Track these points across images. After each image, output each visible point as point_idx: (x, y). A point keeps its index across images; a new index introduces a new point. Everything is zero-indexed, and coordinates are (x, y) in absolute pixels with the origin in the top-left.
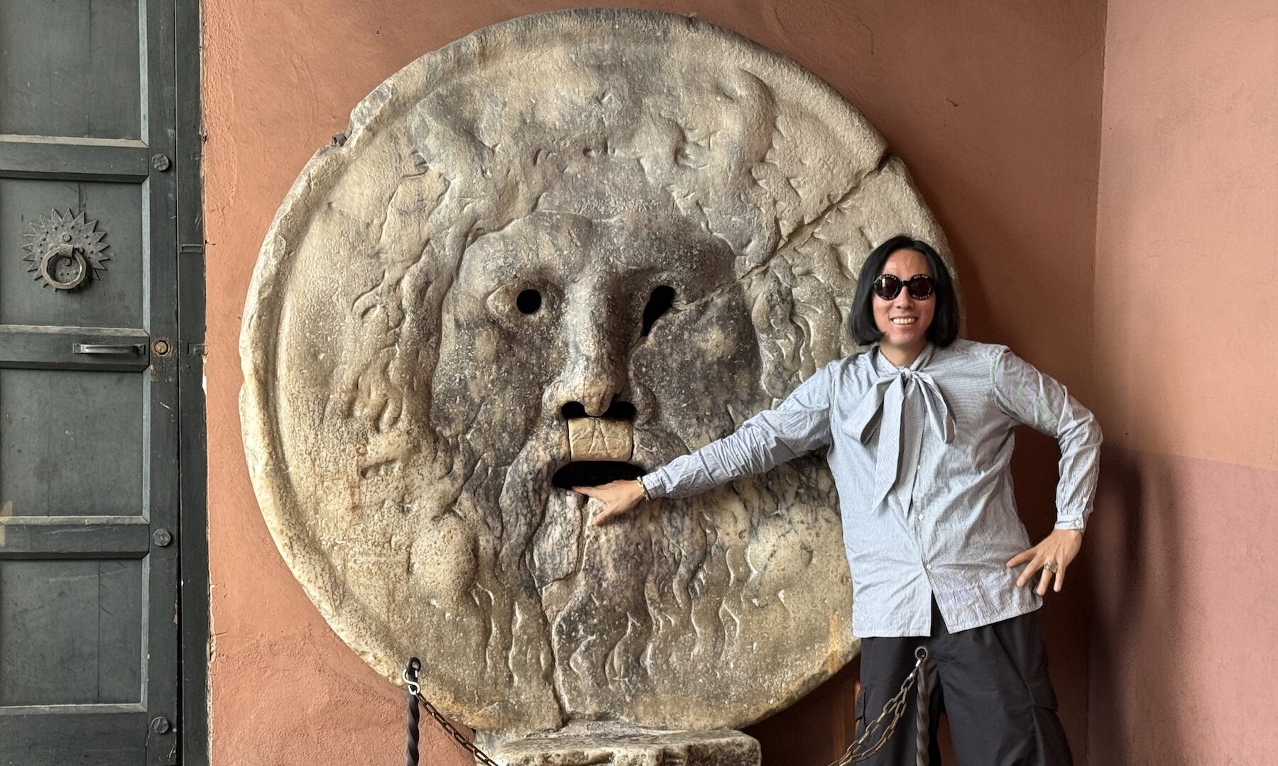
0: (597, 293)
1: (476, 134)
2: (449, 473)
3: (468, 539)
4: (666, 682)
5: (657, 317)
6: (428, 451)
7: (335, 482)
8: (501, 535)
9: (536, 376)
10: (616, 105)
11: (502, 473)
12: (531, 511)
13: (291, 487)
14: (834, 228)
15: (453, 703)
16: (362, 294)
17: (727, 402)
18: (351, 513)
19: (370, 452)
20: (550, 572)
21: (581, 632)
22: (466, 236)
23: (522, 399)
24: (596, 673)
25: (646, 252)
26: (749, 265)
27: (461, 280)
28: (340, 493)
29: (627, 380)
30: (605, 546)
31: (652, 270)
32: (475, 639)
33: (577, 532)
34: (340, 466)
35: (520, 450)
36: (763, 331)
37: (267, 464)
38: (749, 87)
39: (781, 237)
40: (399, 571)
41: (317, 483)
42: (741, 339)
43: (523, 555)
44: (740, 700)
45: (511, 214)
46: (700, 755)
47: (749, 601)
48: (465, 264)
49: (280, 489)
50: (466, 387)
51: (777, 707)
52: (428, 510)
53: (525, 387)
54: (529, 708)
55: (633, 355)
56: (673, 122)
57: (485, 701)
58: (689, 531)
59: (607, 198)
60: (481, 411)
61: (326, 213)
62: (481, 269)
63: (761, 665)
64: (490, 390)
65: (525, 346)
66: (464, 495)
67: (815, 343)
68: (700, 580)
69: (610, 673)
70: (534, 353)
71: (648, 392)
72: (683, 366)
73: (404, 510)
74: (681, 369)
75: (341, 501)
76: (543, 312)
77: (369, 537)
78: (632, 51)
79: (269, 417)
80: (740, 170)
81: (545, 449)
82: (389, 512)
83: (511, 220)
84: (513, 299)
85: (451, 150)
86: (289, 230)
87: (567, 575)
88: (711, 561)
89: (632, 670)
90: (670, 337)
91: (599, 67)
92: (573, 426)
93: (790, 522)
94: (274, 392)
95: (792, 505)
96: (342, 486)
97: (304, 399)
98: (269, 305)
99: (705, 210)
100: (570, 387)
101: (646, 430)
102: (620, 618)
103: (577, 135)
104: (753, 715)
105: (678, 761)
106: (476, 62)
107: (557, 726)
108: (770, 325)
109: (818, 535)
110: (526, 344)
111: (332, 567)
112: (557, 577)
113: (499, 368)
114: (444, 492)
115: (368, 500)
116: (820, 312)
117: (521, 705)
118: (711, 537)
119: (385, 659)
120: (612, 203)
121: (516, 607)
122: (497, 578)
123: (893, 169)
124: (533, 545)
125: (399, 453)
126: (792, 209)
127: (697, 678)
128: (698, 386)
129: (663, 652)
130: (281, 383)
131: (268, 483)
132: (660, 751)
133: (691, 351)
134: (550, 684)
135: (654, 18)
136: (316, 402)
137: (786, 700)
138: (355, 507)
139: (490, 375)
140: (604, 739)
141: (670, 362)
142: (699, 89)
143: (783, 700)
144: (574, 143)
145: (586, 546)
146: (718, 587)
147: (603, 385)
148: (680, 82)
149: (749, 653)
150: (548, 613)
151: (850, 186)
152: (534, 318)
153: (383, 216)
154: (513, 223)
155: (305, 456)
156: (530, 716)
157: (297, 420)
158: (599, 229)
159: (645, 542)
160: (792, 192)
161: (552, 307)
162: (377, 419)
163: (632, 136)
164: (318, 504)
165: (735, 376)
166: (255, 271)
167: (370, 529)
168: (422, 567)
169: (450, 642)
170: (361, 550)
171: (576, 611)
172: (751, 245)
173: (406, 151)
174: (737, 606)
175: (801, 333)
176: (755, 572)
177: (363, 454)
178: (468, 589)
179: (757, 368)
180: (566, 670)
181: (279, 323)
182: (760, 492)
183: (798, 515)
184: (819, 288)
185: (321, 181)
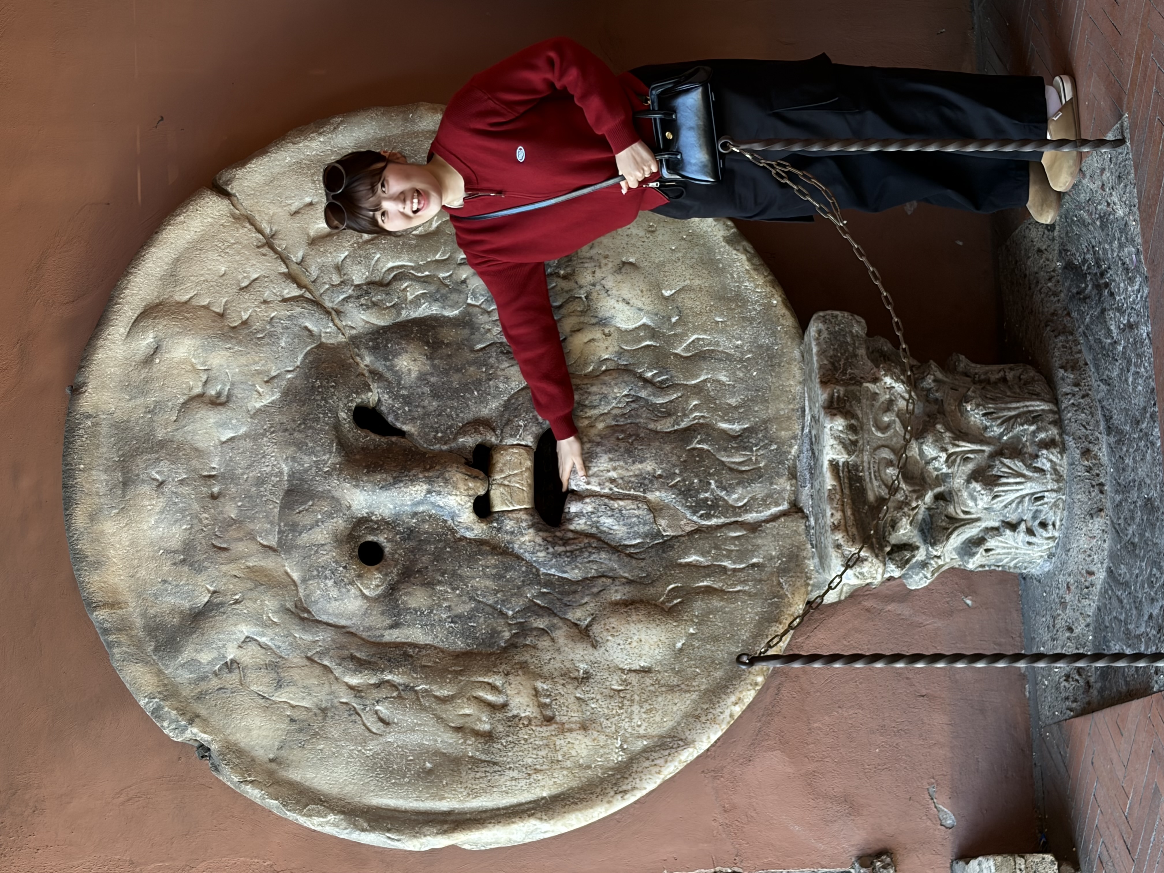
0: (361, 483)
1: (197, 610)
2: (547, 632)
3: (614, 612)
4: (756, 409)
5: (386, 422)
6: (525, 653)
7: (558, 748)
8: (610, 577)
9: (447, 544)
10: (165, 466)
11: (547, 578)
12: (585, 548)
13: (563, 793)
14: (291, 242)
15: (780, 623)
16: (364, 725)
17: (473, 351)
18: (590, 732)
19: (527, 714)
20: (647, 528)
21: (707, 495)
22: (303, 619)
23: (471, 559)
24: (748, 479)
25: (318, 434)
26: (331, 328)
27: (348, 623)
28: (569, 743)
29: (450, 451)
30: (620, 471)
31: (337, 427)
32: (716, 603)
33: (606, 500)
34: (541, 743)
35: (523, 560)
36: (399, 314)
37: (541, 819)
38: (145, 330)
39: (301, 296)
40: (648, 681)
41: (559, 767)
42: (407, 336)
43: (630, 555)
44: (774, 334)
45: (279, 573)
46: (830, 372)
47: (674, 326)
48: (332, 620)
49: (566, 804)
50: (459, 616)
51: (780, 296)
52: (586, 652)
53: (460, 556)
54: (784, 547)
55: (425, 446)
56: (181, 407)
57: (779, 591)
58: (604, 387)
59: (262, 474)
60: (485, 600)
61: (280, 764)
62: (337, 603)
63: (740, 313)
64: (461, 591)
65: (417, 556)
66: (570, 616)
67: (410, 261)
68: (654, 375)
69: (748, 466)
70: (424, 547)
71: (463, 430)
72: (435, 395)
73: (587, 677)
74: (439, 397)
75: (577, 742)
76: (381, 539)
77: (615, 712)
78: (108, 451)
79: (492, 818)
80: (232, 338)
81: (522, 535)
82: (588, 692)
83: (287, 573)
84: (369, 569)
85: (213, 635)
86: (298, 802)
87: (650, 510)
88: (634, 364)
89: (745, 443)
90: (406, 408)
91: (126, 484)
92: (498, 507)
93: (594, 285)
94: (466, 813)
95: (576, 283)
96: (562, 742)
97: (474, 782)
98: (376, 821)
99: (273, 374)
100: (459, 510)
101: (502, 432)
102: (693, 455)
103: (196, 506)
104: (788, 321)
105: (836, 394)
106: (120, 612)
107: (803, 518)
108: (393, 306)
109: (606, 257)
110: (414, 555)
111: (645, 750)
112: (652, 520)
113: (440, 583)
114: (567, 637)
115: (576, 715)
116: (378, 255)
117: (782, 555)
118: (610, 365)
119: (738, 694)
120: (268, 469)
121: (683, 561)
122: (653, 581)
123: (229, 181)
124: (620, 545)
125: (528, 684)
126: (271, 285)
127: (752, 377)
128: (456, 380)
129: (727, 412)
130: (457, 806)
131: (560, 817)
132: (826, 413)
133: (419, 387)
134: (761, 526)
135: (73, 429)
136: (476, 769)
137: (773, 287)
138: (584, 727)
139: (447, 592)
140: (814, 469)
141: (432, 408)
142: (147, 381)
143: (774, 291)
144: (205, 509)
145: (621, 491)
146: (661, 358)
147: (457, 476)
148: (140, 401)
149: (726, 325)
150: (688, 529)
151: (247, 225)
152: (388, 548)
153: (282, 705)
154: (289, 570)
155: (532, 780)
156: (793, 545)
157: (495, 789)
158: (295, 482)
159: (615, 431)
160: (256, 285)
161: (376, 529)
162: (492, 707)
163: (197, 449)
165: (446, 341)
166: (342, 837)
167: (606, 711)
168: (644, 657)
169: (720, 627)
170: (627, 720)
171: (687, 500)
172: (310, 326)
173: (215, 683)
174: (680, 337)
175: (401, 275)
176: (645, 320)
177: (530, 721)
178: (666, 611)
179: (436, 321)
180: (746, 509)
181: (395, 812)
182: (565, 316)
183: (588, 276)
184: (352, 253)
185: (246, 771)
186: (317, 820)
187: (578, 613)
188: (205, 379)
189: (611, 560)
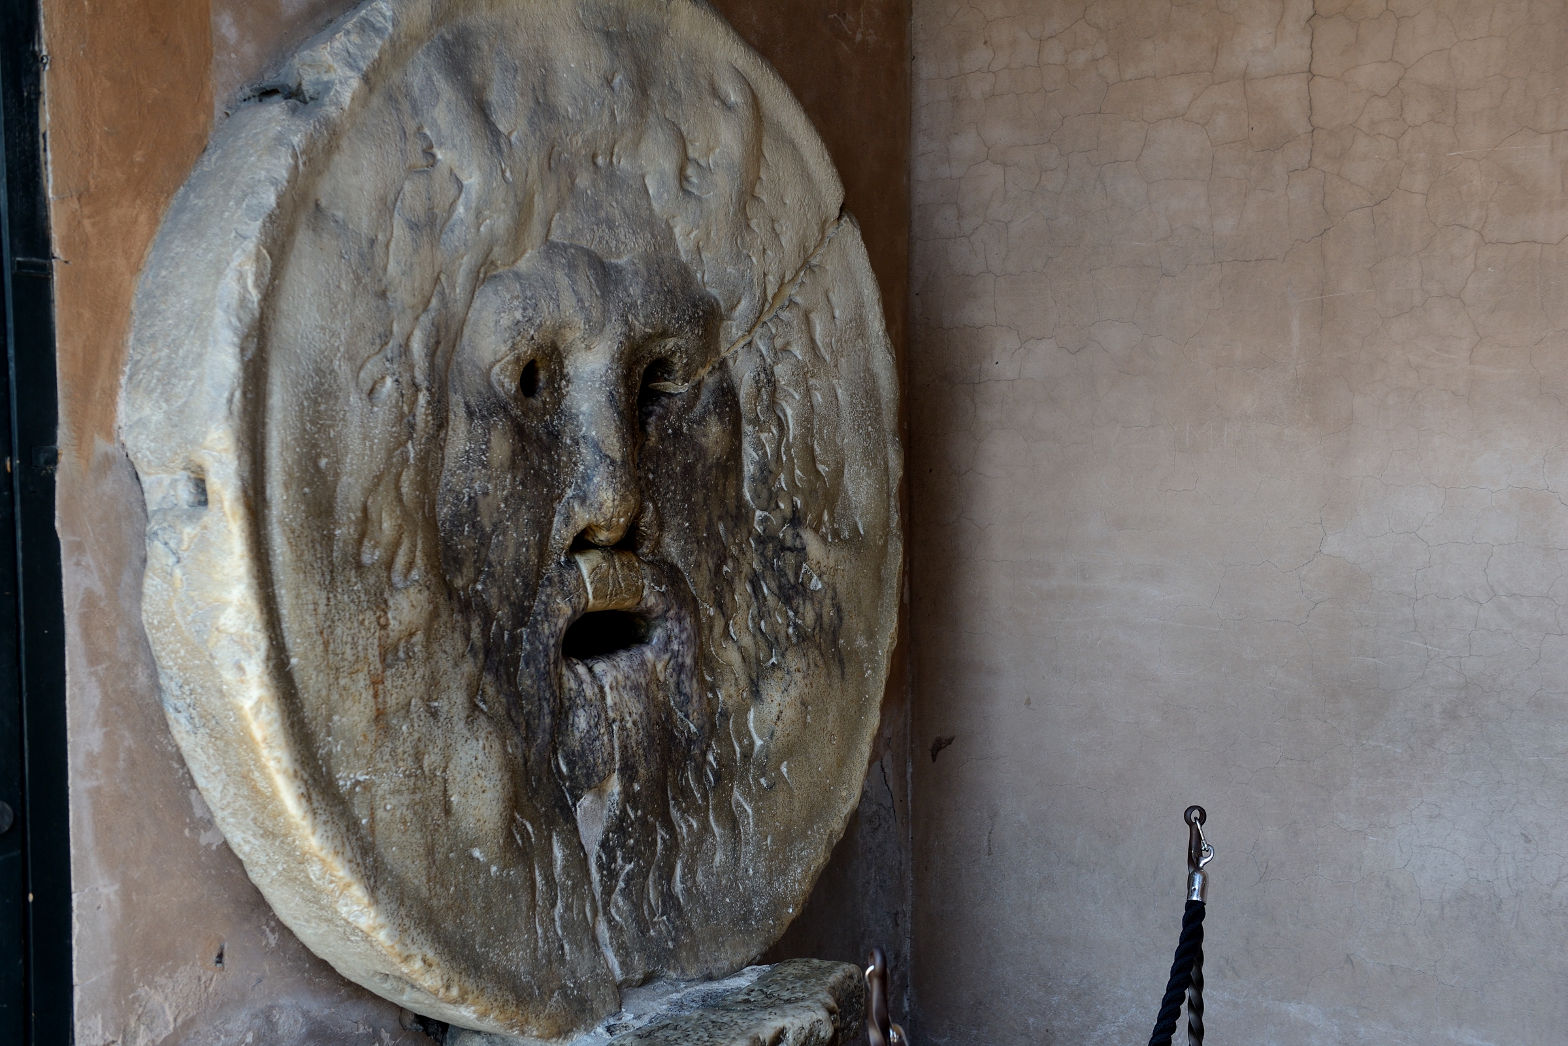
178: (510, 826)
179: (741, 471)
180: (610, 920)
181: (265, 406)
182: (754, 636)
183: (794, 661)
184: (799, 366)
185: (310, 160)
186: (250, 270)
187: (490, 691)
188: (703, 163)
189: (544, 731)
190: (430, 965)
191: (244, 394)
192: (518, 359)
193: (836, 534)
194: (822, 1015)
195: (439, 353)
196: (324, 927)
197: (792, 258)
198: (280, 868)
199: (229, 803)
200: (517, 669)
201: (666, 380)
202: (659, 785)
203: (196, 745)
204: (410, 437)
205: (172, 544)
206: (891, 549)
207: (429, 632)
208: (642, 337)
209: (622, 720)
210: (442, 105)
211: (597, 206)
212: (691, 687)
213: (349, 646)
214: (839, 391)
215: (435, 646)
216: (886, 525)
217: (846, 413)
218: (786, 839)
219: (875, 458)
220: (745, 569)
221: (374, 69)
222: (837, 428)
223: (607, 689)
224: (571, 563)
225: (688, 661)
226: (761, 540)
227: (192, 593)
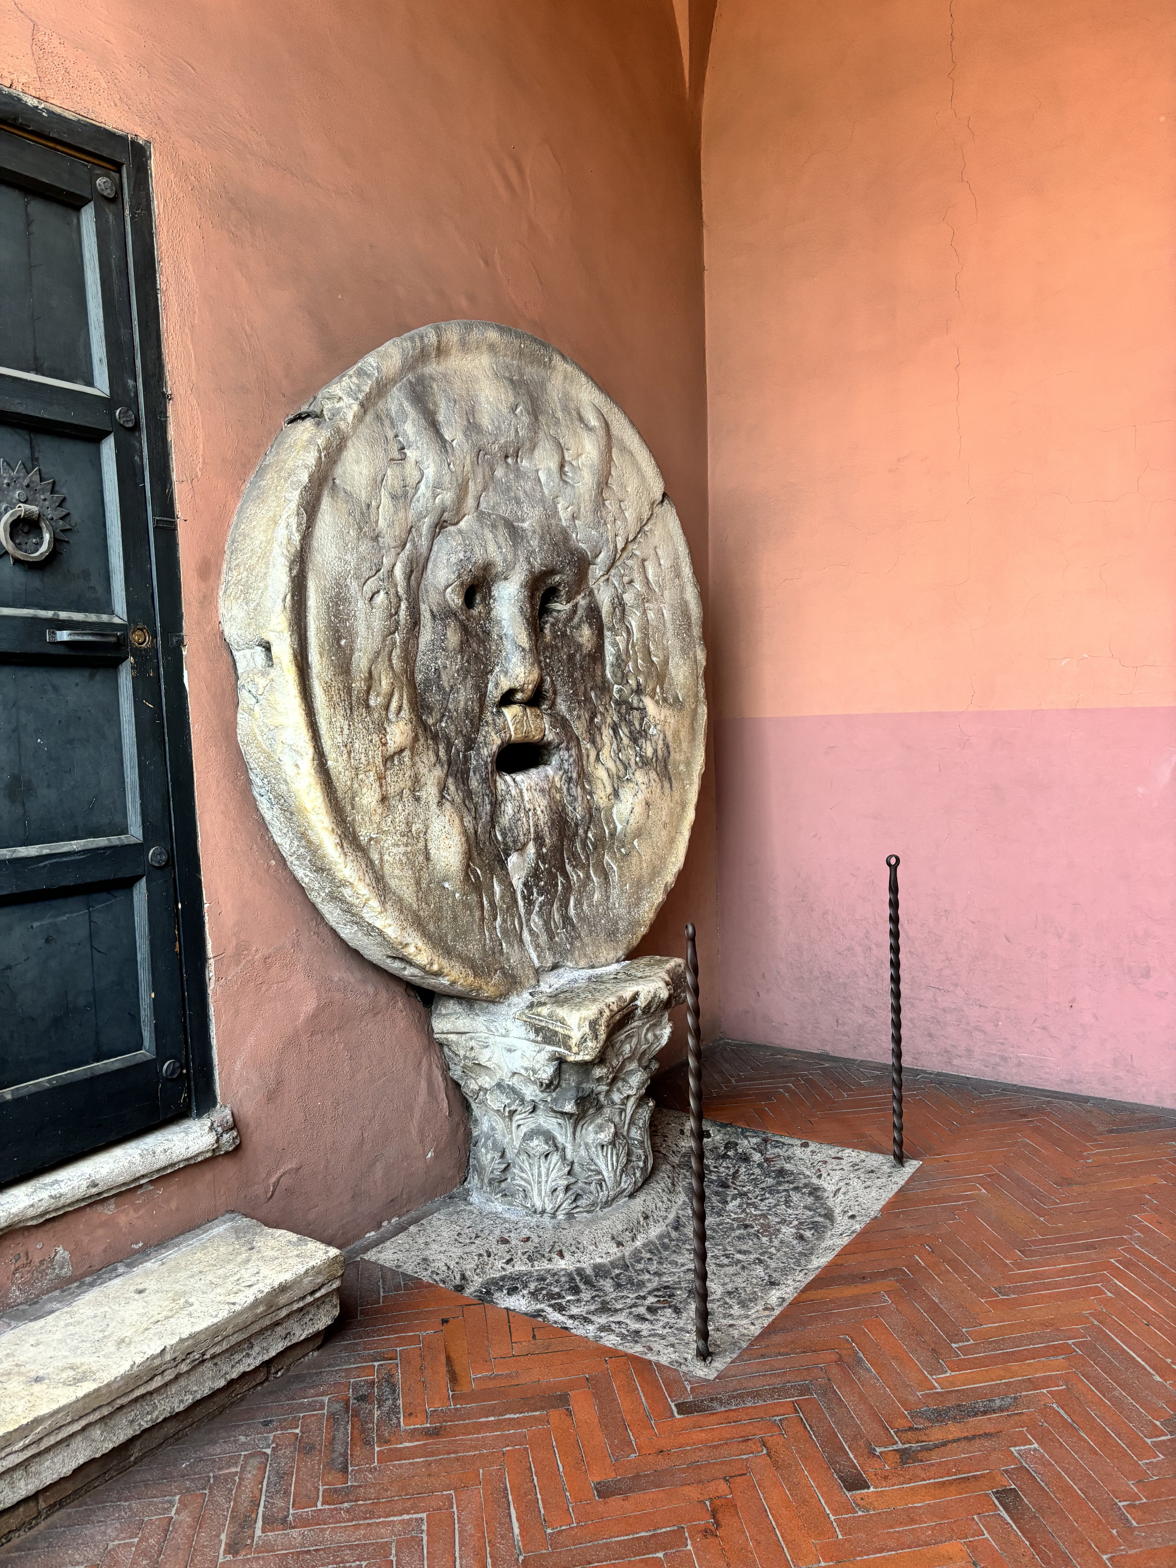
1: (439, 427)
2: (438, 759)
3: (459, 821)
4: (584, 927)
6: (423, 739)
7: (367, 774)
8: (476, 815)
9: (486, 665)
10: (526, 419)
11: (469, 758)
12: (490, 792)
13: (332, 782)
14: (643, 545)
16: (369, 578)
17: (592, 689)
18: (381, 805)
19: (389, 741)
20: (511, 844)
21: (535, 894)
22: (436, 527)
23: (476, 687)
24: (547, 929)
26: (598, 573)
27: (429, 571)
28: (372, 785)
29: (541, 669)
32: (476, 915)
34: (370, 757)
35: (479, 735)
36: (609, 629)
37: (314, 759)
38: (597, 419)
39: (617, 551)
40: (421, 859)
41: (353, 776)
42: (597, 634)
43: (491, 832)
44: (626, 932)
45: (464, 509)
47: (619, 850)
48: (433, 555)
50: (439, 677)
51: (646, 933)
52: (433, 796)
53: (477, 677)
56: (557, 441)
57: (491, 972)
58: (580, 798)
59: (522, 504)
60: (451, 700)
61: (333, 489)
62: (445, 561)
63: (632, 903)
64: (456, 679)
65: (475, 638)
66: (450, 780)
67: (637, 639)
68: (591, 839)
69: (555, 927)
70: (481, 645)
71: (551, 678)
72: (570, 658)
73: (418, 799)
74: (569, 660)
75: (372, 793)
76: (480, 607)
77: (398, 828)
78: (531, 372)
80: (597, 490)
81: (495, 734)
82: (408, 801)
83: (464, 516)
84: (464, 593)
85: (425, 439)
86: (306, 501)
87: (524, 845)
88: (594, 822)
89: (566, 922)
90: (559, 632)
91: (512, 381)
92: (509, 712)
93: (636, 784)
94: (309, 681)
95: (635, 771)
96: (372, 778)
97: (335, 688)
98: (297, 585)
99: (577, 522)
100: (510, 675)
101: (550, 715)
102: (554, 878)
103: (502, 441)
104: (635, 941)
106: (433, 355)
107: (537, 982)
108: (612, 624)
109: (652, 791)
110: (475, 636)
111: (372, 862)
112: (516, 848)
113: (463, 658)
114: (438, 778)
115: (392, 791)
116: (638, 614)
117: (512, 970)
118: (591, 802)
120: (525, 509)
121: (495, 879)
122: (480, 855)
123: (669, 502)
124: (495, 822)
125: (407, 742)
126: (622, 528)
127: (600, 920)
128: (578, 675)
129: (579, 903)
130: (314, 671)
133: (574, 644)
134: (524, 946)
136: (346, 691)
138: (384, 799)
139: (456, 665)
142: (570, 415)
143: (648, 926)
144: (500, 448)
146: (600, 843)
147: (531, 672)
148: (559, 406)
149: (625, 893)
150: (514, 882)
151: (650, 513)
152: (476, 613)
153: (379, 497)
154: (465, 518)
155: (342, 748)
156: (519, 978)
157: (332, 710)
158: (520, 531)
160: (622, 514)
161: (486, 603)
162: (387, 708)
163: (534, 449)
164: (353, 798)
165: (595, 667)
167: (397, 820)
168: (437, 852)
169: (462, 922)
170: (393, 841)
171: (531, 877)
172: (601, 556)
173: (390, 434)
174: (613, 857)
175: (629, 632)
176: (619, 827)
177: (385, 744)
178: (467, 869)
179: (604, 660)
180: (531, 930)
181: (306, 605)
182: (615, 762)
183: (640, 776)
184: (638, 594)
185: (328, 454)
186: (294, 521)
187: (452, 788)
188: (574, 463)
189: (486, 814)
190: (420, 950)
191: (293, 596)
192: (462, 584)
193: (665, 700)
194: (662, 984)
195: (413, 578)
196: (355, 928)
197: (633, 528)
198: (327, 891)
199: (294, 852)
200: (468, 776)
201: (556, 602)
202: (558, 849)
203: (273, 816)
204: (397, 629)
205: (253, 691)
206: (700, 711)
207: (412, 748)
208: (539, 573)
209: (535, 809)
210: (409, 422)
211: (509, 489)
212: (577, 792)
213: (363, 755)
214: (665, 611)
215: (417, 758)
216: (696, 695)
217: (669, 625)
218: (639, 885)
219: (689, 653)
220: (609, 720)
221: (367, 399)
222: (664, 634)
223: (525, 791)
224: (499, 713)
225: (575, 775)
226: (618, 703)
227: (266, 721)
